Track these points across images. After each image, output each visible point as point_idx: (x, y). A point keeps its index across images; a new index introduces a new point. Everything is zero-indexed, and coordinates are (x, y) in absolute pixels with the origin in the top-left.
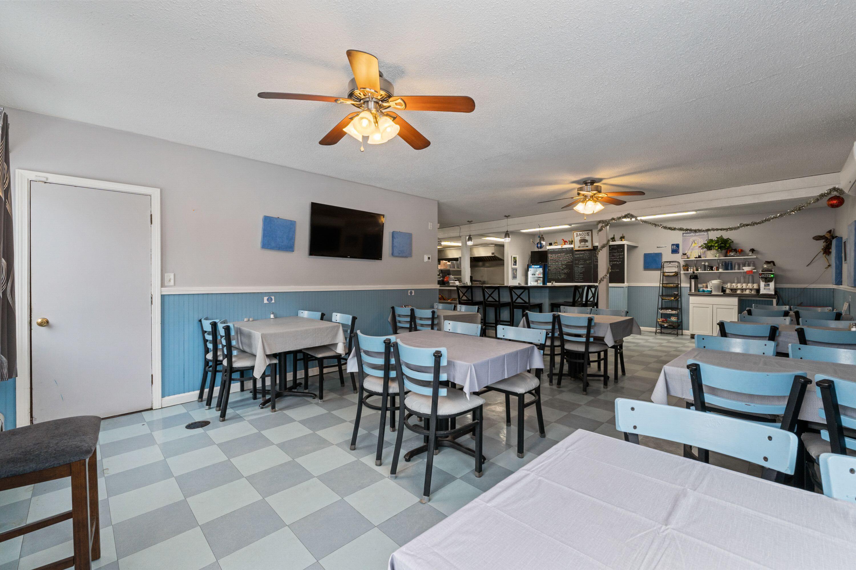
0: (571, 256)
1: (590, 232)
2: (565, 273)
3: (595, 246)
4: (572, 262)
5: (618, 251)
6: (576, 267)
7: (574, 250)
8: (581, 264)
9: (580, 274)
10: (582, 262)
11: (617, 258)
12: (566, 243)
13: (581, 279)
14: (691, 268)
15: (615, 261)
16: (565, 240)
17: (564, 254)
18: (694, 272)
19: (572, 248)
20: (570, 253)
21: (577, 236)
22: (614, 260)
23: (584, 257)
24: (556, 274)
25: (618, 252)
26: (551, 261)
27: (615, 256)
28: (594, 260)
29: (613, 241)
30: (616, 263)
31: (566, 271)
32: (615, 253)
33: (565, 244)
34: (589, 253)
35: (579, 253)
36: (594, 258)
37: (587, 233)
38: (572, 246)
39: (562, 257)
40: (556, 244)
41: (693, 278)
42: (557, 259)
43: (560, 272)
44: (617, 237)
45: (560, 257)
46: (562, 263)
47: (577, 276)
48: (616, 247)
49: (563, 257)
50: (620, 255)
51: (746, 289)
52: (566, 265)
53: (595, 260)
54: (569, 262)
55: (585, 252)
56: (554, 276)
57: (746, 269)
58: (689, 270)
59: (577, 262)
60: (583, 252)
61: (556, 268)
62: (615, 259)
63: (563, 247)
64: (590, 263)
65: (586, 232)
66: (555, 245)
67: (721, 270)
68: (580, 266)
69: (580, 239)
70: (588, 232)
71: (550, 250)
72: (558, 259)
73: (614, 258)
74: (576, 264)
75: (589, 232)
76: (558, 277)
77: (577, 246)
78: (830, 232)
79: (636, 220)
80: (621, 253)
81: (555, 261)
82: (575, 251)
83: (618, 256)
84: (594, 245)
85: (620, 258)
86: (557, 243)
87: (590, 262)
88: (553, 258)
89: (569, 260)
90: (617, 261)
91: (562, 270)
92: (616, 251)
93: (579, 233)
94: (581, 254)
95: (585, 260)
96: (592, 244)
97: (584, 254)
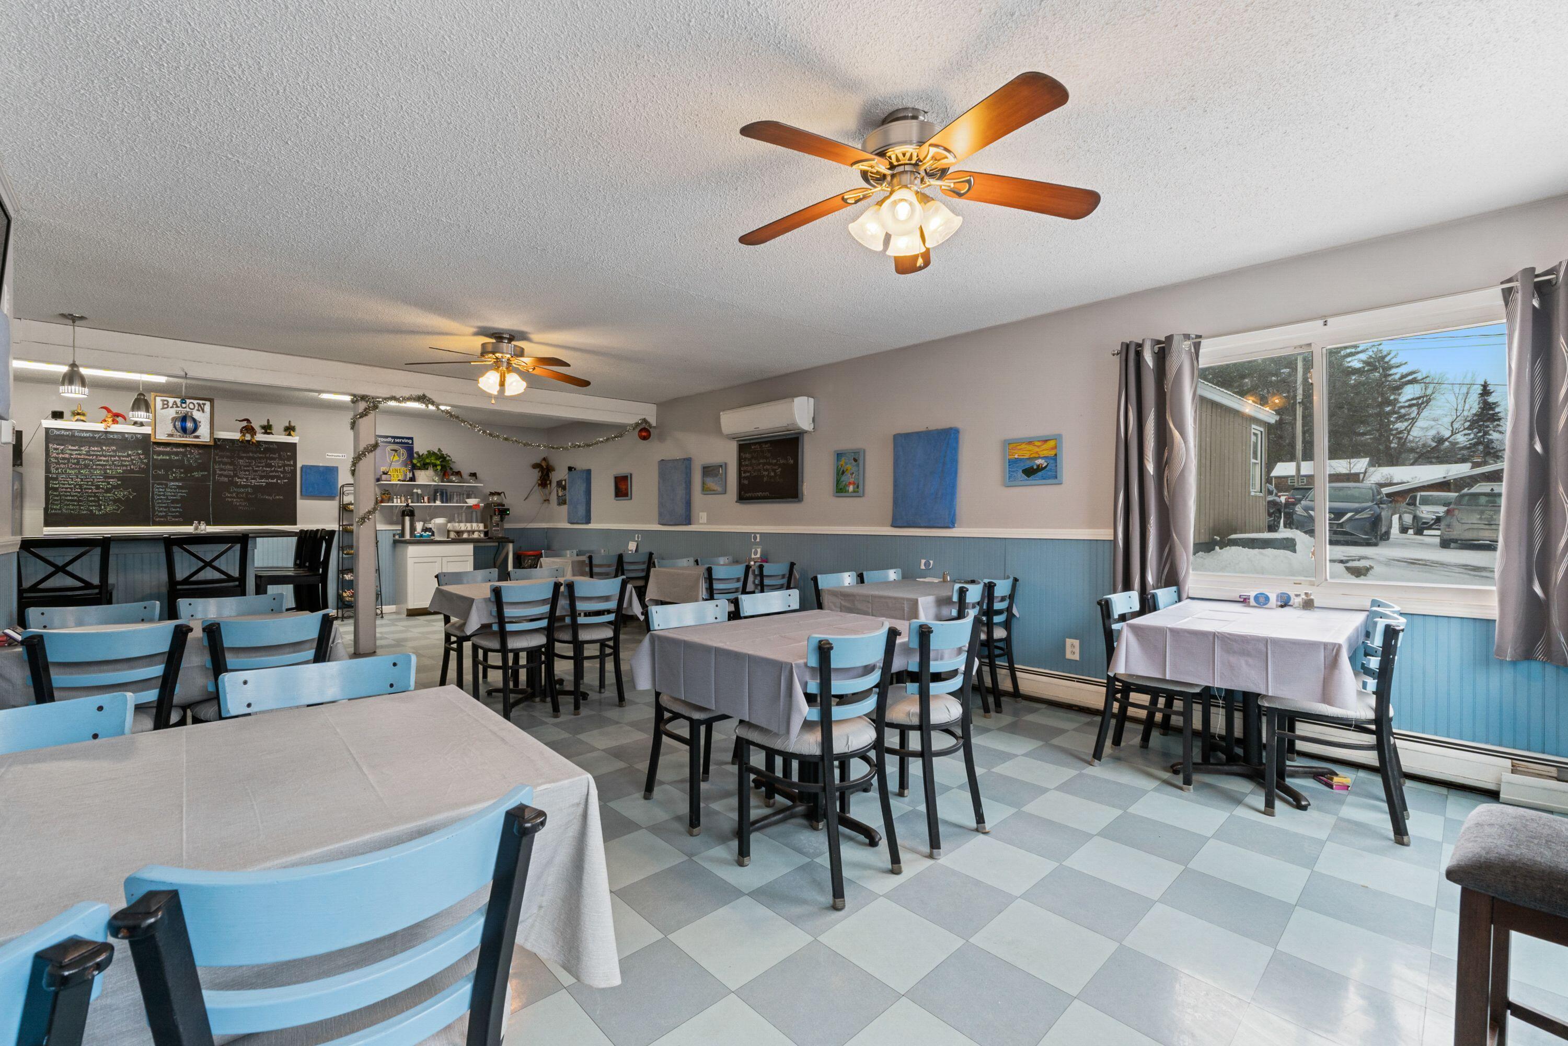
0: (139, 454)
1: (208, 403)
2: (115, 501)
3: (219, 439)
4: (145, 471)
5: (280, 455)
6: (158, 484)
7: (153, 440)
8: (175, 480)
9: (172, 503)
10: (177, 473)
11: (277, 471)
12: (120, 419)
13: (174, 517)
14: (397, 498)
15: (273, 477)
16: (115, 411)
17: (114, 448)
18: (408, 505)
19: (147, 437)
20: (136, 448)
21: (165, 405)
22: (271, 474)
23: (186, 462)
24: (81, 501)
25: (280, 458)
26: (58, 463)
27: (273, 466)
28: (214, 471)
29: (266, 433)
30: (275, 481)
31: (120, 494)
32: (274, 459)
33: (114, 422)
34: (200, 454)
35: (168, 449)
36: (216, 467)
37: (199, 405)
38: (147, 430)
39: (105, 456)
40: (82, 418)
41: (408, 515)
42: (85, 459)
43: (98, 497)
44: (279, 425)
45: (97, 456)
46: (106, 473)
47: (160, 507)
48: (275, 446)
49: (111, 456)
50: (284, 465)
51: (473, 532)
52: (119, 479)
53: (218, 472)
54: (132, 471)
55: (188, 449)
56: (71, 507)
57: (472, 502)
58: (395, 500)
59: (162, 472)
60: (181, 450)
61: (80, 485)
62: (274, 474)
63: (109, 430)
64: (204, 479)
65: (195, 402)
66: (77, 420)
67: (438, 503)
68: (172, 484)
69: (174, 415)
70: (201, 402)
71: (56, 432)
72: (91, 460)
73: (272, 472)
74: (156, 477)
75: (204, 404)
76: (91, 511)
77: (164, 431)
78: (544, 459)
79: (438, 409)
80: (289, 460)
81: (78, 463)
82: (155, 443)
83: (280, 467)
84: (215, 437)
85: (284, 472)
86: (84, 415)
87: (202, 475)
88: (67, 456)
89: (134, 464)
90: (278, 478)
91: (108, 491)
92: (277, 455)
93: (171, 400)
94: (177, 454)
95: (189, 469)
96: (212, 433)
97: (184, 454)
